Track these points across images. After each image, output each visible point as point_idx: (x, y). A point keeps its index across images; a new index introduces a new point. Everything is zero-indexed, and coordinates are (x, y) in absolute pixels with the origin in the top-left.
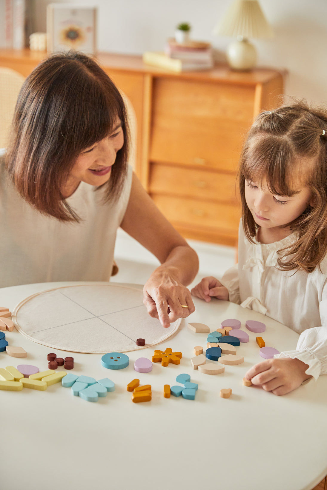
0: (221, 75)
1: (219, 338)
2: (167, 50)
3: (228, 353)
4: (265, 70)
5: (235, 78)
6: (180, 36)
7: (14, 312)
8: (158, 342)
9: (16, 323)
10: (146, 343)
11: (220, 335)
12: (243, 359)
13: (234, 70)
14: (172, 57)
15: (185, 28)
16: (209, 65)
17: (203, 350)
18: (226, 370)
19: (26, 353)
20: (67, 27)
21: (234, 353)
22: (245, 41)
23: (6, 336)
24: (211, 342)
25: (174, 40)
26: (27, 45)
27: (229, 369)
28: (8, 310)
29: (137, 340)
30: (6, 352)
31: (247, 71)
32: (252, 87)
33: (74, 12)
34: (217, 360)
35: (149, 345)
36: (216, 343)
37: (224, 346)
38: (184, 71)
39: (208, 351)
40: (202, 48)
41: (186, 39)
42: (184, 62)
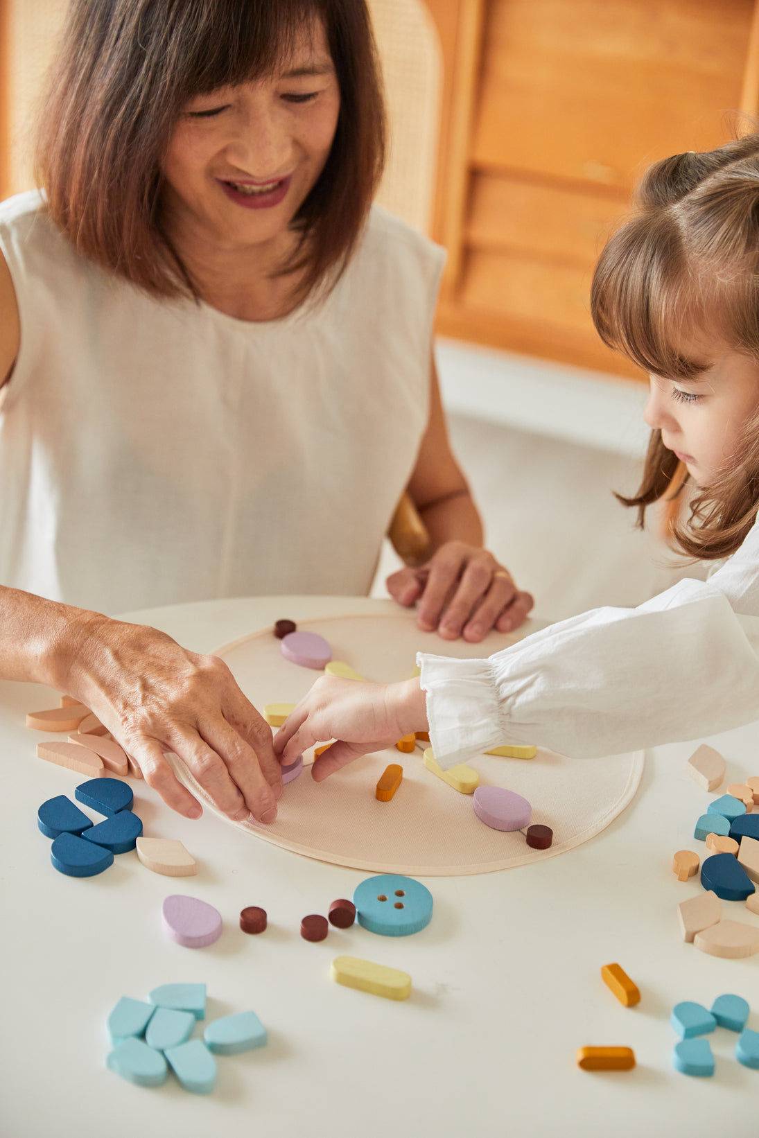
8: (586, 836)
10: (554, 838)
17: (698, 865)
35: (562, 847)
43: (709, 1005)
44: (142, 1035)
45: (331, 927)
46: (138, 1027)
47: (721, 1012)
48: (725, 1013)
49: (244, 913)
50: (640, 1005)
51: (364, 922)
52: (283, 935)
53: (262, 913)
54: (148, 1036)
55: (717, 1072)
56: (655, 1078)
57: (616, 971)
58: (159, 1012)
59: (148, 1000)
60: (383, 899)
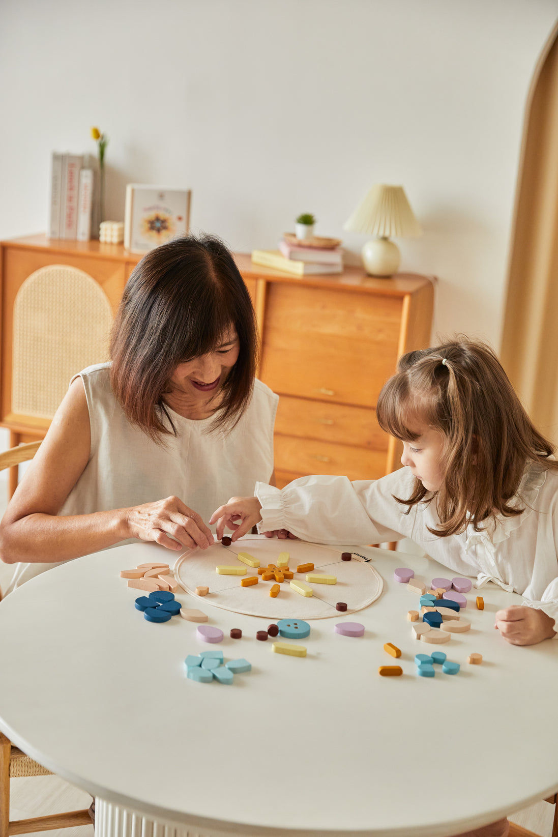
0: (353, 281)
1: (434, 601)
2: (285, 250)
3: (449, 618)
4: (410, 277)
5: (371, 285)
6: (300, 230)
7: (175, 570)
8: (361, 608)
9: (181, 582)
10: (348, 608)
11: (434, 599)
12: (470, 626)
13: (370, 276)
14: (292, 258)
15: (307, 220)
16: (339, 269)
17: (418, 615)
18: (452, 638)
19: (207, 617)
20: (152, 215)
21: (457, 619)
22: (385, 239)
23: (175, 598)
24: (426, 606)
25: (294, 235)
26: (94, 237)
27: (455, 636)
28: (167, 566)
29: (337, 604)
30: (181, 615)
31: (386, 277)
32: (400, 298)
33: (161, 196)
34: (439, 627)
35: (352, 610)
36: (433, 607)
37: (444, 611)
38: (305, 275)
39: (426, 615)
40: (330, 246)
41: (309, 235)
42: (307, 263)
43: (430, 655)
44: (200, 666)
45: (269, 636)
46: (199, 663)
47: (434, 657)
48: (437, 657)
49: (232, 630)
50: (401, 657)
51: (284, 634)
52: (248, 639)
53: (240, 631)
54: (202, 666)
55: (436, 675)
56: (410, 678)
57: (390, 645)
58: (205, 660)
59: (199, 656)
60: (289, 626)
